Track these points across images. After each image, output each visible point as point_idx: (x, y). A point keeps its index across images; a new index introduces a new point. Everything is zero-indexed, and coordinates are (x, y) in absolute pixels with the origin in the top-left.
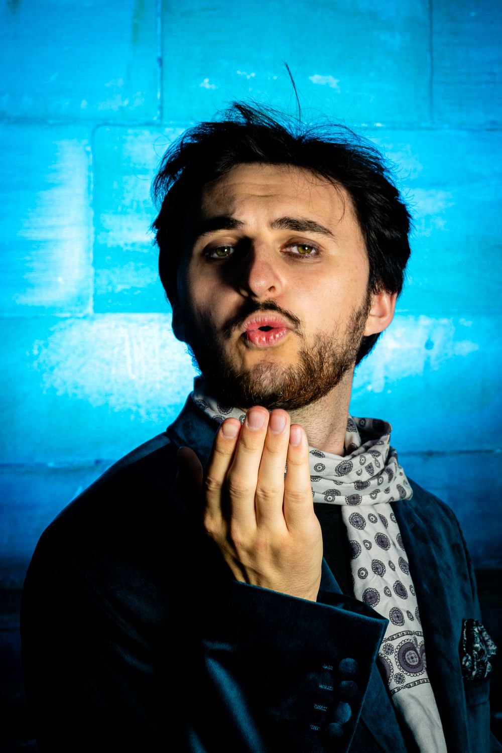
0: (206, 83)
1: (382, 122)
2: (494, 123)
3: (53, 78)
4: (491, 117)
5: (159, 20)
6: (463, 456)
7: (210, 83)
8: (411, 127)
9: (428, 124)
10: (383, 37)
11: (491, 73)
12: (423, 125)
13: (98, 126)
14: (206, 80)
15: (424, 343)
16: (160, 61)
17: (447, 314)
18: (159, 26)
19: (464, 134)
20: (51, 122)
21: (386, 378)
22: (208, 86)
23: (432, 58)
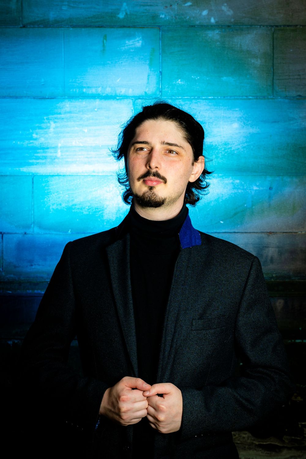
0: (179, 81)
1: (252, 96)
2: (300, 96)
3: (118, 80)
4: (299, 94)
5: (160, 56)
6: (284, 234)
7: (181, 81)
8: (264, 98)
9: (272, 97)
10: (253, 61)
11: (299, 75)
12: (269, 97)
13: (136, 99)
14: (179, 80)
15: (268, 188)
16: (161, 72)
17: (279, 176)
18: (161, 58)
19: (287, 101)
20: (118, 98)
21: (252, 201)
22: (180, 83)
23: (273, 70)
